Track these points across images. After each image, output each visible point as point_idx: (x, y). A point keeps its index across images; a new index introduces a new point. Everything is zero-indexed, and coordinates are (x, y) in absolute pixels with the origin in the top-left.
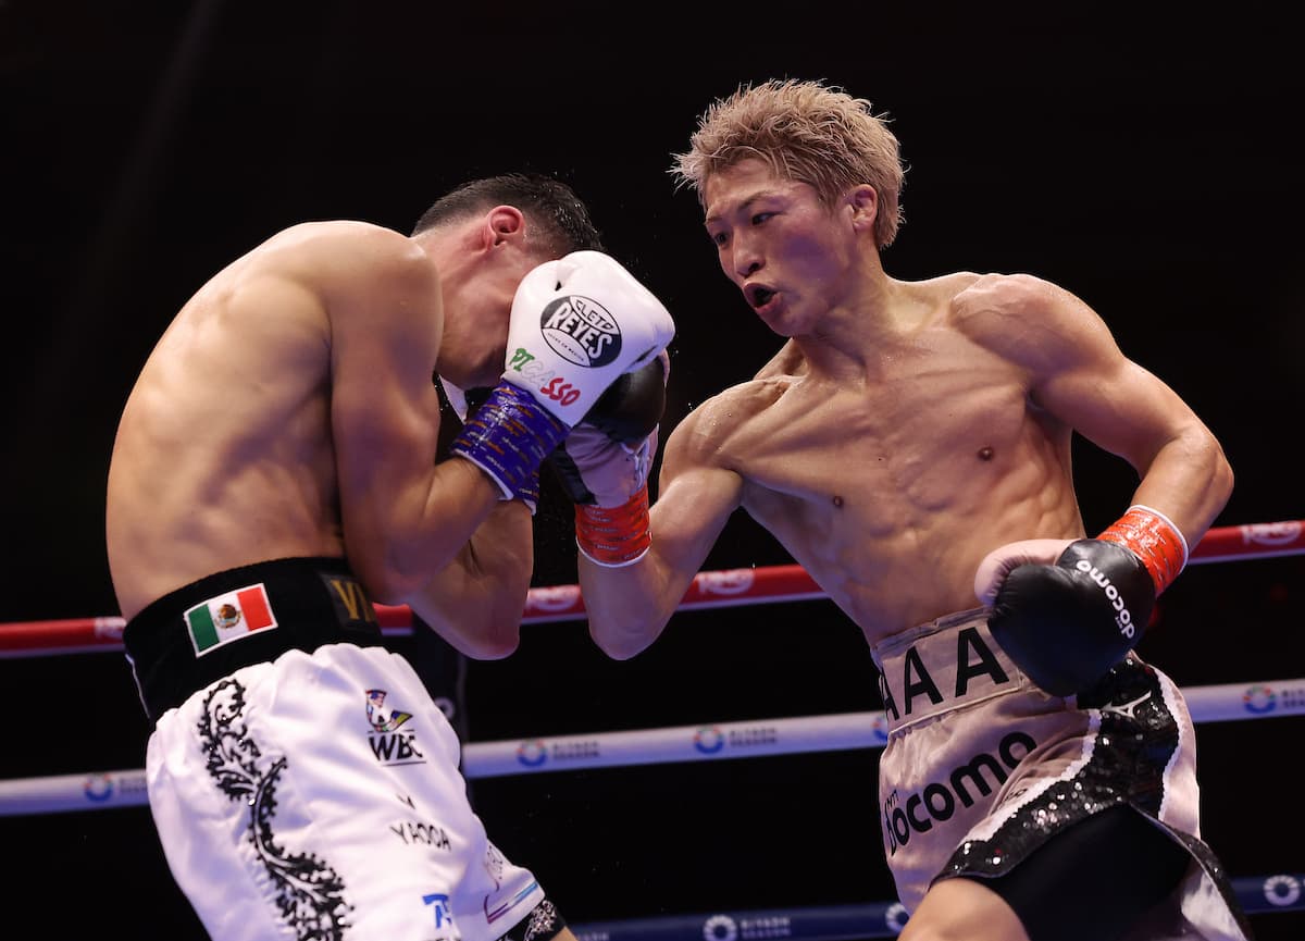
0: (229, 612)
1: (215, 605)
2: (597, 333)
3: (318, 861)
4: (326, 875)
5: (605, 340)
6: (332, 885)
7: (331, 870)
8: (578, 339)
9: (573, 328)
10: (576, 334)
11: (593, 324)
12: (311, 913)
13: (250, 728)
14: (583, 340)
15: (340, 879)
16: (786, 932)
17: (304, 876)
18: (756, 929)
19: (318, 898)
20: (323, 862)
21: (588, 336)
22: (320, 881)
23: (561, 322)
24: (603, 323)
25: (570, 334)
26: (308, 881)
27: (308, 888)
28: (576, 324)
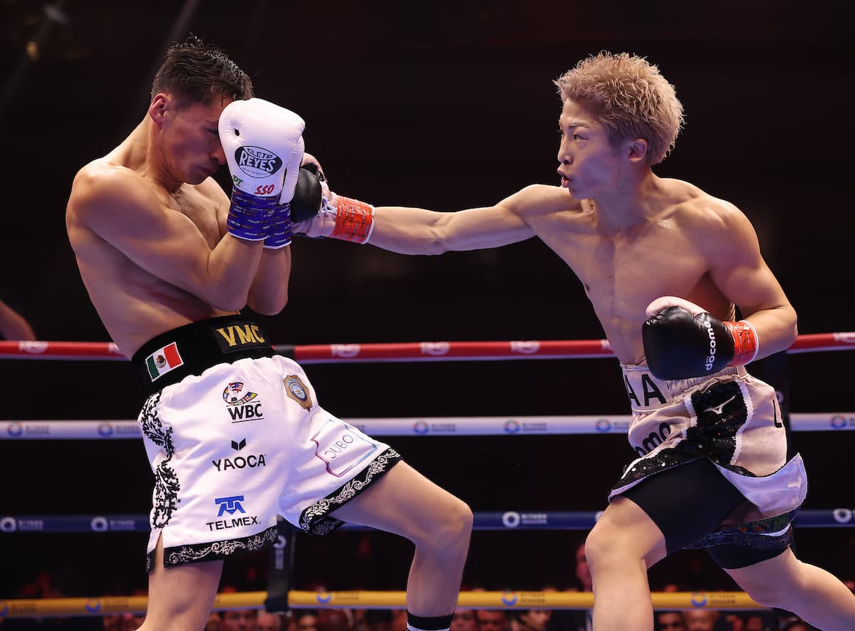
0: (161, 359)
1: (156, 355)
2: (266, 162)
3: (174, 474)
4: (174, 481)
5: (272, 163)
6: (175, 487)
7: (177, 479)
8: (258, 167)
9: (253, 163)
10: (256, 165)
11: (261, 158)
12: (164, 497)
13: (158, 412)
14: (261, 167)
15: (179, 485)
16: (545, 522)
17: (166, 479)
18: (529, 519)
19: (168, 491)
20: (176, 475)
21: (262, 164)
22: (171, 483)
23: (246, 161)
24: (266, 156)
25: (253, 166)
26: (166, 482)
27: (166, 485)
28: (253, 160)
